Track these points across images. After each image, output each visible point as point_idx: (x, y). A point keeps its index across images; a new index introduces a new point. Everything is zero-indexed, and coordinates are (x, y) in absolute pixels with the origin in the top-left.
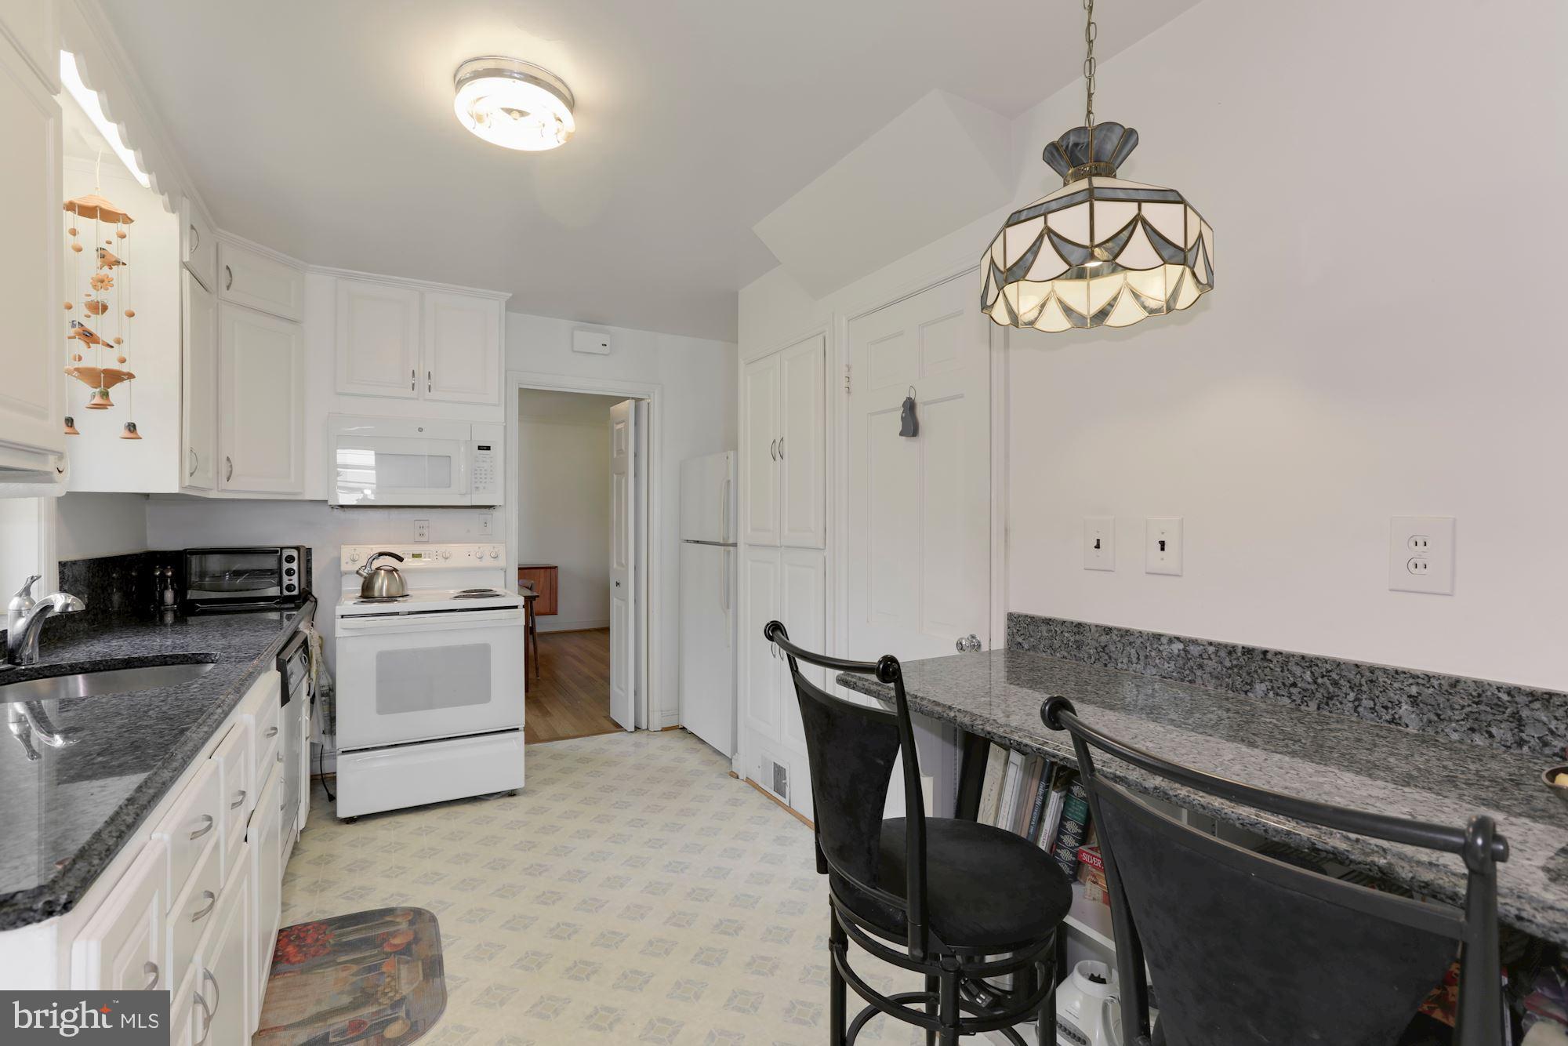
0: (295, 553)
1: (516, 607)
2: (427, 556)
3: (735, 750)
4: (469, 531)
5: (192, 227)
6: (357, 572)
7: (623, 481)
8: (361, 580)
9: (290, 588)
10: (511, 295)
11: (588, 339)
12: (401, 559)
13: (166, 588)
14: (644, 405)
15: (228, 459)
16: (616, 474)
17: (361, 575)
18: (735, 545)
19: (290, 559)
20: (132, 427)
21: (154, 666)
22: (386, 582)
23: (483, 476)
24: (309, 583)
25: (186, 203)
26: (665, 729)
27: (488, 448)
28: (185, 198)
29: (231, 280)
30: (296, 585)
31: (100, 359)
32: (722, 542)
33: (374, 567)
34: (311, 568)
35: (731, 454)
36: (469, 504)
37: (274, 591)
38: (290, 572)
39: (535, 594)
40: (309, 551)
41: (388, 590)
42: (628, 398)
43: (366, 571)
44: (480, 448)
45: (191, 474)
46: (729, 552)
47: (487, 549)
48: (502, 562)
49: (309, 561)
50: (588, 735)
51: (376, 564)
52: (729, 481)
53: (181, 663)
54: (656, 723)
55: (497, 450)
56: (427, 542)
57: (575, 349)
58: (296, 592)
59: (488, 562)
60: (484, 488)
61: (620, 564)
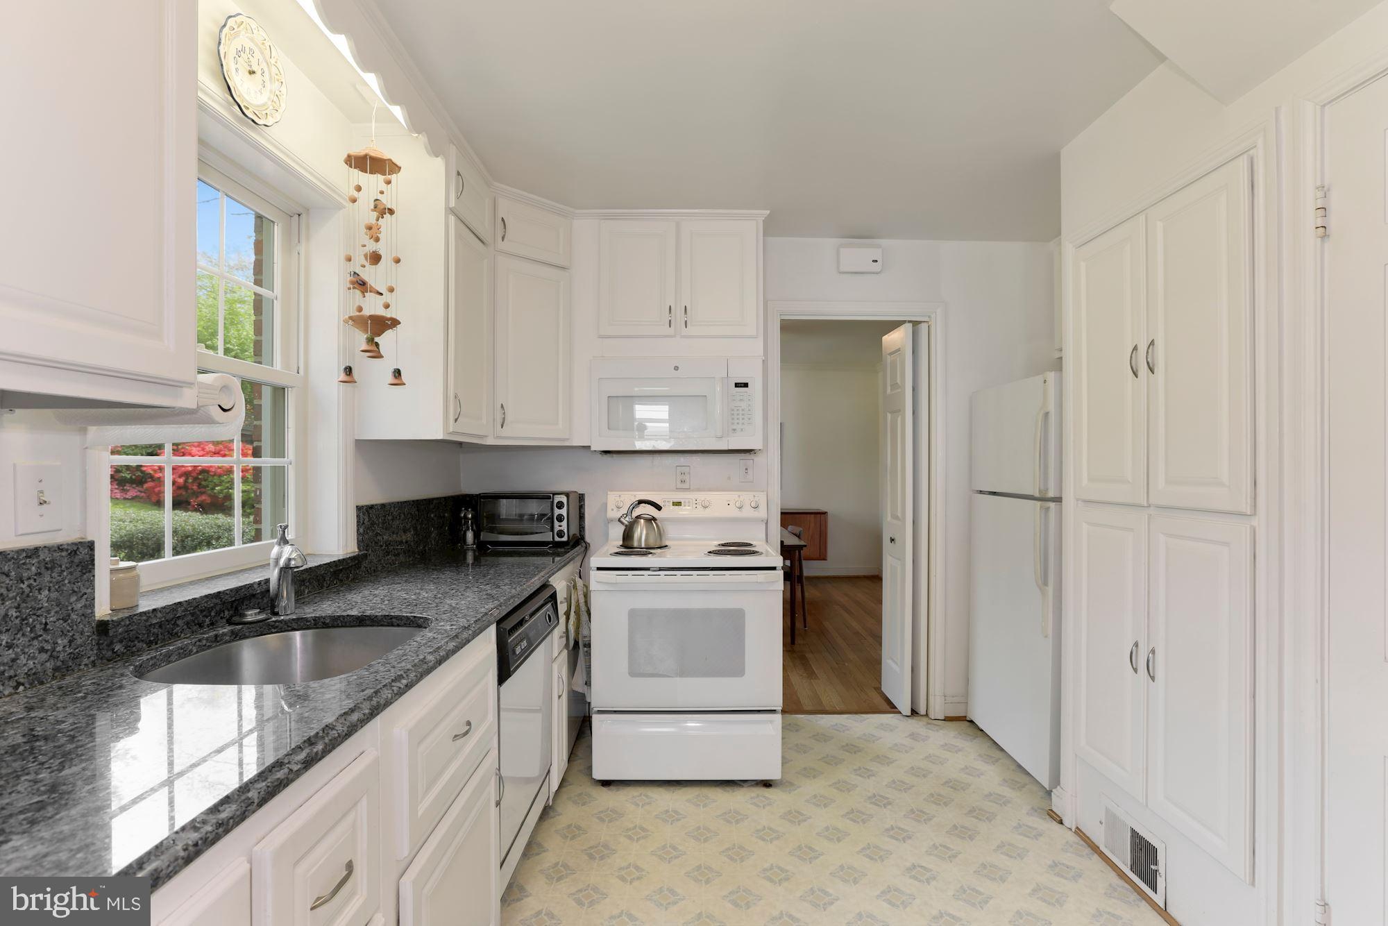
0: (564, 499)
1: (774, 568)
2: (687, 504)
3: (1056, 779)
4: (729, 478)
5: (459, 174)
6: (619, 520)
7: (899, 419)
8: (623, 528)
9: (560, 534)
10: (768, 212)
11: (858, 256)
12: (659, 508)
13: (468, 529)
14: (924, 327)
15: (502, 406)
16: (890, 413)
17: (622, 523)
18: (1058, 500)
19: (560, 505)
20: (397, 373)
21: (382, 625)
22: (644, 532)
23: (741, 417)
24: (582, 528)
25: (453, 150)
26: (948, 719)
27: (746, 385)
28: (451, 145)
29: (505, 232)
30: (566, 531)
31: (373, 306)
32: (1037, 495)
33: (635, 514)
34: (584, 514)
35: (1051, 376)
36: (725, 448)
37: (547, 537)
38: (560, 519)
39: (802, 543)
40: (581, 498)
41: (646, 540)
42: (904, 322)
43: (627, 519)
44: (737, 385)
45: (456, 420)
46: (1048, 509)
47: (747, 497)
48: (762, 513)
49: (581, 507)
50: (856, 713)
51: (636, 513)
52: (1047, 414)
53: (405, 625)
54: (938, 710)
55: (756, 386)
56: (688, 489)
57: (842, 269)
58: (565, 539)
59: (748, 512)
60: (742, 430)
61: (895, 517)
